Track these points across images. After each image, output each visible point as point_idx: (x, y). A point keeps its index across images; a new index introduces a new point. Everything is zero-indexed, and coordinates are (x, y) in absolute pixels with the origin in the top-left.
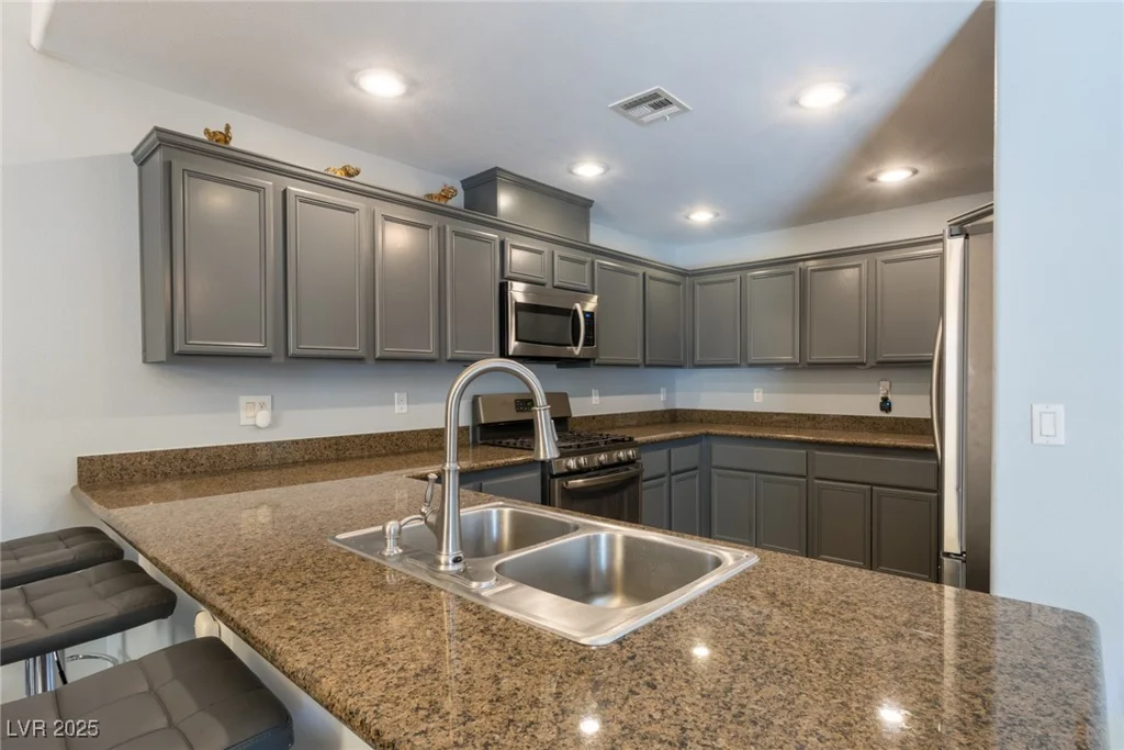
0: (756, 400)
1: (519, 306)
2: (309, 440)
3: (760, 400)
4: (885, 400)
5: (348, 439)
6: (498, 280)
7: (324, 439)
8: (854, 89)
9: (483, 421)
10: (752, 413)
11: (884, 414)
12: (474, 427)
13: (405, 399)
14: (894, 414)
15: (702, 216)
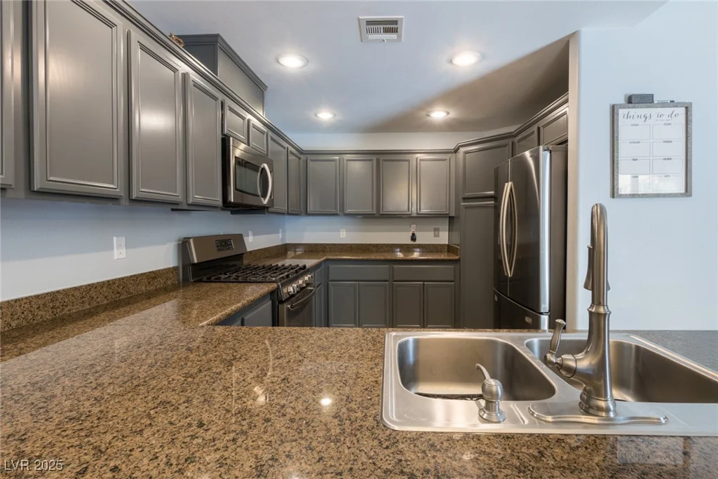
0: (341, 237)
1: (239, 162)
2: (16, 301)
3: (344, 236)
4: (413, 234)
5: (66, 293)
6: (219, 137)
7: (37, 297)
8: (483, 57)
9: (196, 261)
10: (340, 244)
11: (413, 243)
12: (184, 267)
13: (124, 243)
14: (417, 242)
15: (325, 116)
